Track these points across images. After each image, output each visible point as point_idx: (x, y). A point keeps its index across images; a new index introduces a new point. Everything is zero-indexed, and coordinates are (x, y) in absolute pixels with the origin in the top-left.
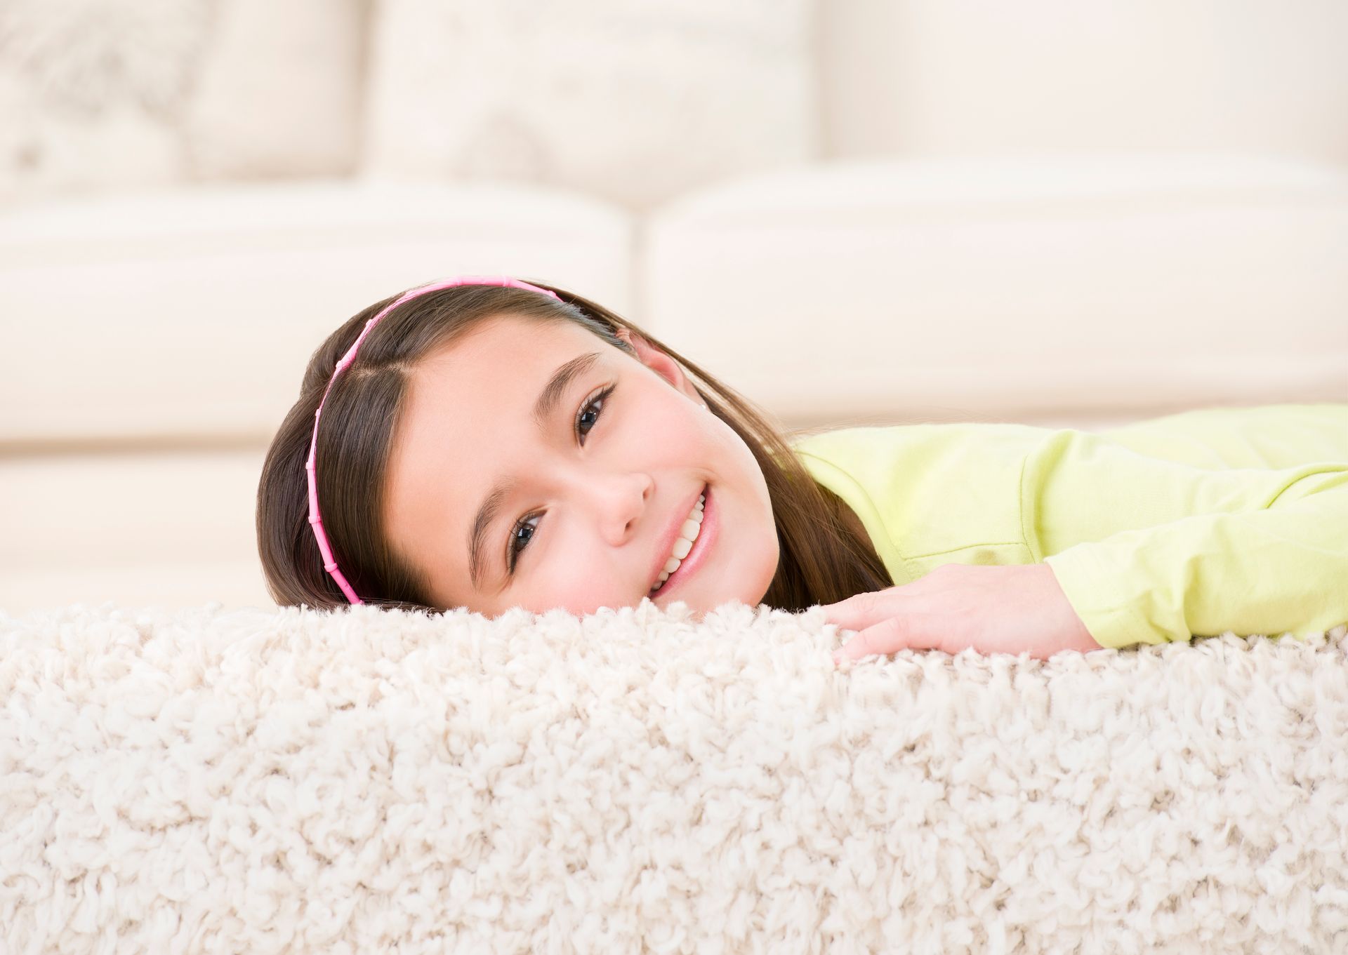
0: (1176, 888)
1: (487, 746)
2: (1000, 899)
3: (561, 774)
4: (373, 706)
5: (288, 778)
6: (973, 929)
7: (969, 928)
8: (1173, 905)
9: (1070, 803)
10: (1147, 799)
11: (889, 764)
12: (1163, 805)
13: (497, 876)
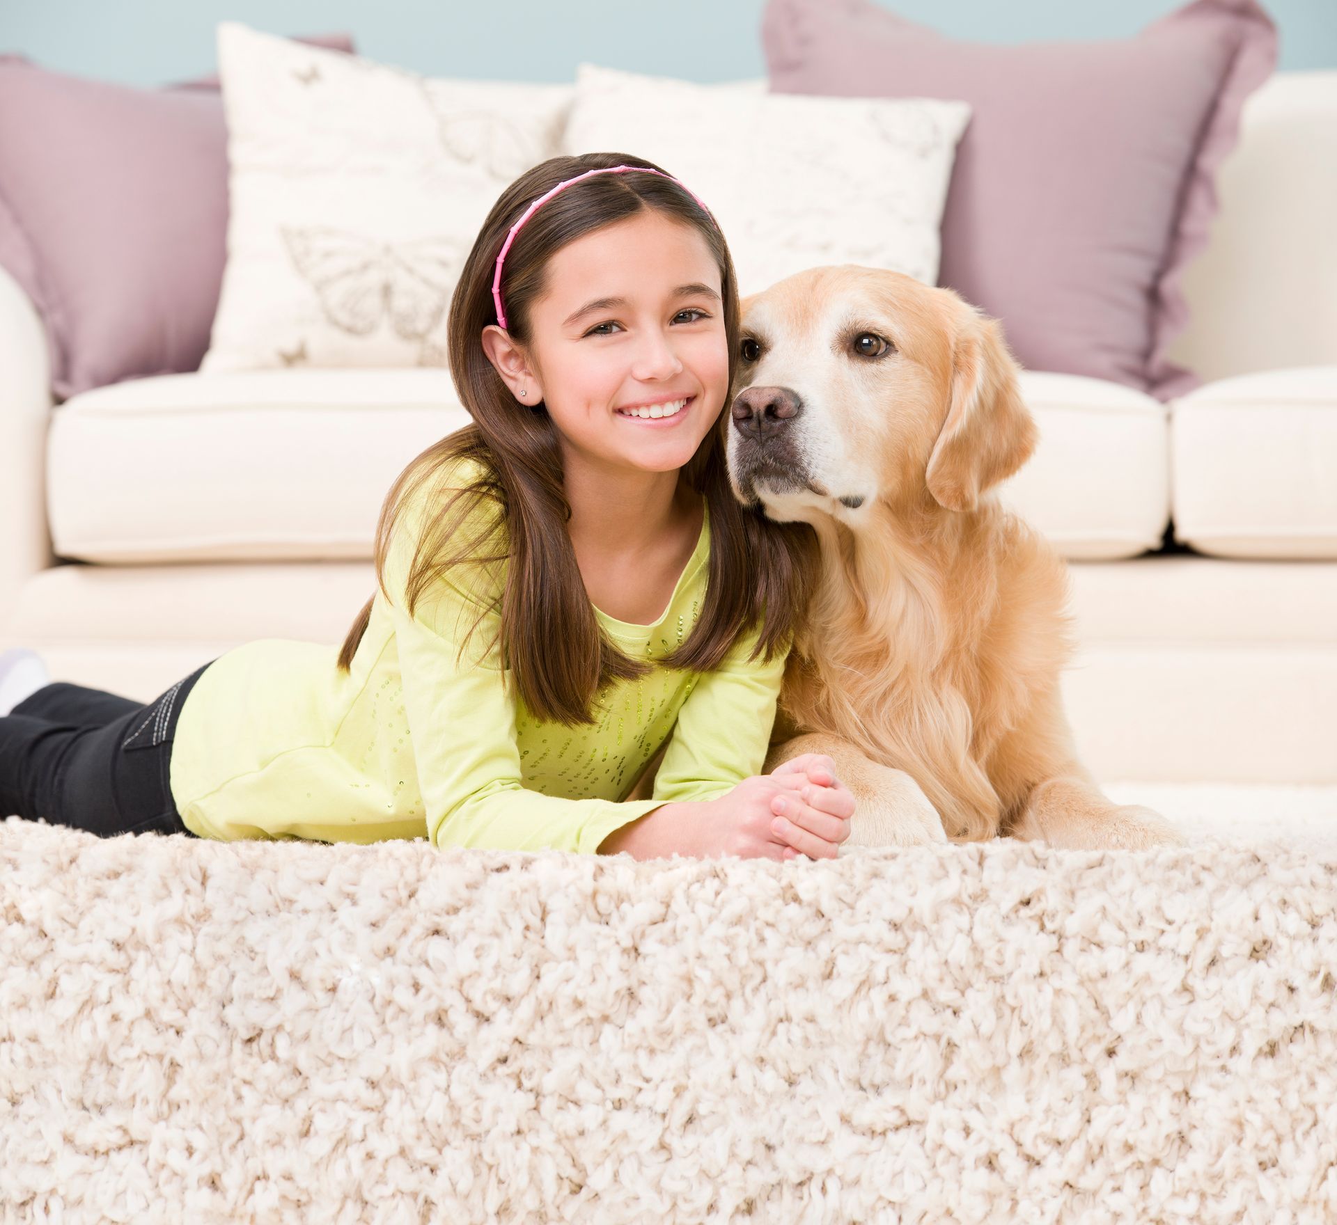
0: (1275, 1035)
1: (633, 906)
2: (1111, 1046)
3: (701, 931)
4: (526, 868)
5: (448, 939)
6: (1086, 1076)
7: (1082, 1075)
8: (1272, 1050)
9: (1175, 953)
10: (1246, 949)
11: (1006, 918)
12: (1261, 954)
13: (644, 1031)
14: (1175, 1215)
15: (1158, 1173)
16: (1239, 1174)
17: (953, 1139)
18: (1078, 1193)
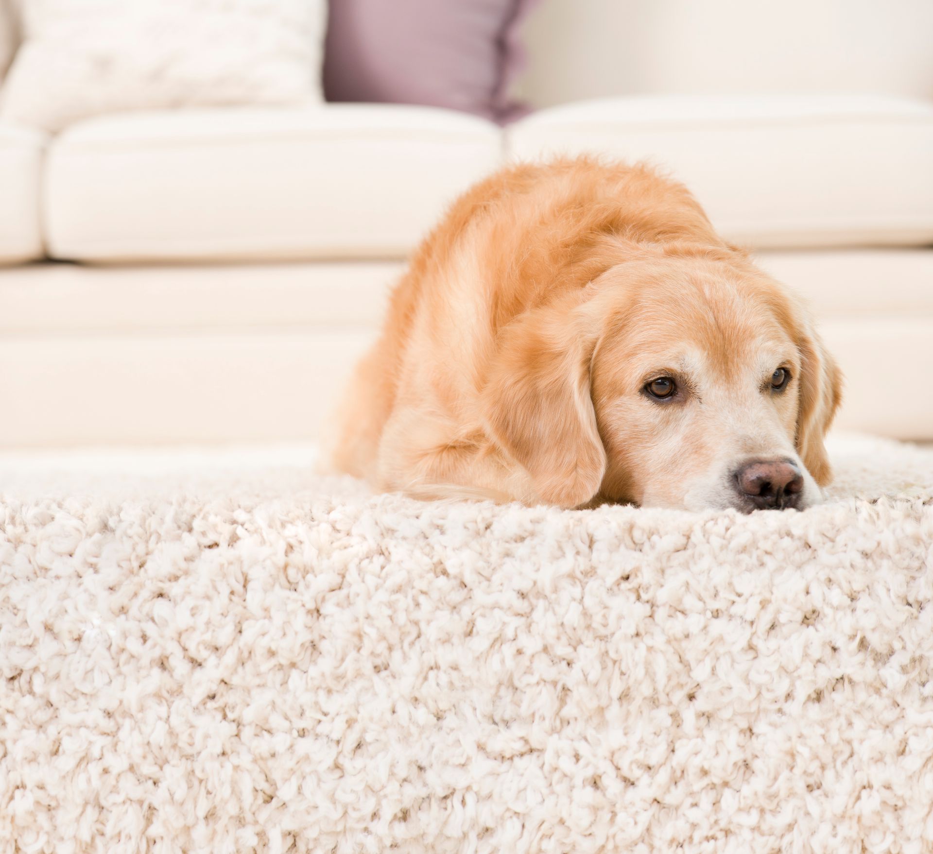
0: (821, 684)
1: (316, 576)
2: (692, 692)
3: (370, 597)
4: (232, 546)
5: (170, 600)
6: (671, 715)
7: (669, 714)
8: (818, 697)
9: (742, 619)
10: (799, 617)
11: (610, 590)
12: (811, 621)
13: (323, 675)
14: (740, 826)
15: (727, 793)
16: (791, 794)
17: (566, 764)
18: (664, 808)
